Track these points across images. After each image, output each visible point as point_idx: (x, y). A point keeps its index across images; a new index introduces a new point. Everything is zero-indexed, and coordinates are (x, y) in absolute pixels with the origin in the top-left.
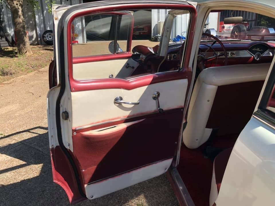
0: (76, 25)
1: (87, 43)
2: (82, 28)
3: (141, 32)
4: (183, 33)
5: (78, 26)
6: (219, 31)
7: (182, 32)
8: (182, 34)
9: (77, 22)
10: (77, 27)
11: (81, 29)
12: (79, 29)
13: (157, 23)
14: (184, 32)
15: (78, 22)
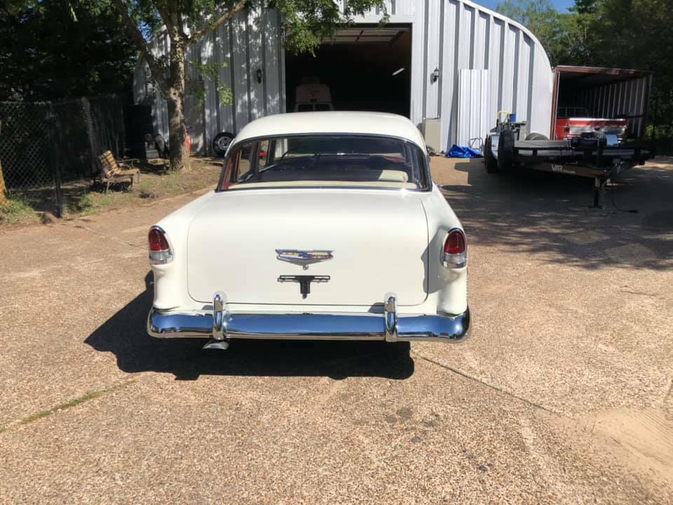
4: (471, 142)
6: (554, 137)
7: (471, 138)
8: (469, 143)
13: (421, 122)
14: (475, 139)
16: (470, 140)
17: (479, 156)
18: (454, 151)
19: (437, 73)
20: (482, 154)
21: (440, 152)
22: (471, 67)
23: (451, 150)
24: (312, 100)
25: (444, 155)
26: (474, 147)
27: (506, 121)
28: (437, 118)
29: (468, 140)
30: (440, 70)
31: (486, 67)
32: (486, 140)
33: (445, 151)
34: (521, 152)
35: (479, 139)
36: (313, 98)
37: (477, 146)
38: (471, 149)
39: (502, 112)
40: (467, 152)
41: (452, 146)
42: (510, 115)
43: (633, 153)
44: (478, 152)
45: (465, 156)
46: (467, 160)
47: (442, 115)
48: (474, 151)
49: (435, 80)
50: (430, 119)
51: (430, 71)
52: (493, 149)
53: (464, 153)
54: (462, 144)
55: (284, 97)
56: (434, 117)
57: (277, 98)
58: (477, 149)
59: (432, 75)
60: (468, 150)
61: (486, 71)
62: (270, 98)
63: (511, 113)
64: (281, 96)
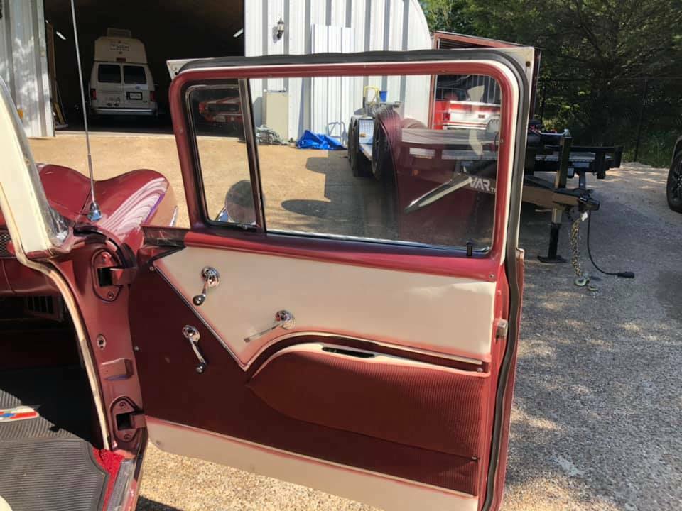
0: (19, 88)
1: (54, 136)
2: (39, 97)
3: (230, 116)
4: (330, 127)
5: (28, 90)
6: (433, 125)
7: (329, 122)
8: (327, 128)
9: (25, 79)
10: (26, 94)
11: (37, 100)
12: (30, 100)
13: (261, 95)
14: (335, 124)
15: (27, 80)
16: (328, 125)
17: (340, 148)
18: (308, 140)
19: (282, 27)
20: (345, 144)
21: (289, 139)
22: (328, 23)
23: (303, 139)
24: (118, 60)
25: (293, 145)
26: (333, 134)
27: (375, 100)
28: (284, 91)
29: (326, 125)
30: (284, 22)
31: (348, 25)
32: (351, 125)
33: (295, 138)
34: (413, 151)
35: (340, 124)
36: (120, 56)
37: (338, 134)
38: (330, 138)
39: (370, 86)
40: (324, 142)
41: (304, 132)
42: (381, 92)
43: (593, 158)
44: (339, 141)
45: (321, 146)
46: (324, 153)
47: (290, 88)
48: (333, 139)
49: (279, 36)
50: (272, 91)
51: (272, 23)
52: (361, 140)
53: (320, 142)
54: (318, 130)
55: (43, 44)
56: (278, 89)
57: (31, 43)
58: (337, 137)
59: (275, 29)
60: (326, 138)
61: (348, 29)
62: (19, 41)
63: (381, 90)
64: (37, 42)
